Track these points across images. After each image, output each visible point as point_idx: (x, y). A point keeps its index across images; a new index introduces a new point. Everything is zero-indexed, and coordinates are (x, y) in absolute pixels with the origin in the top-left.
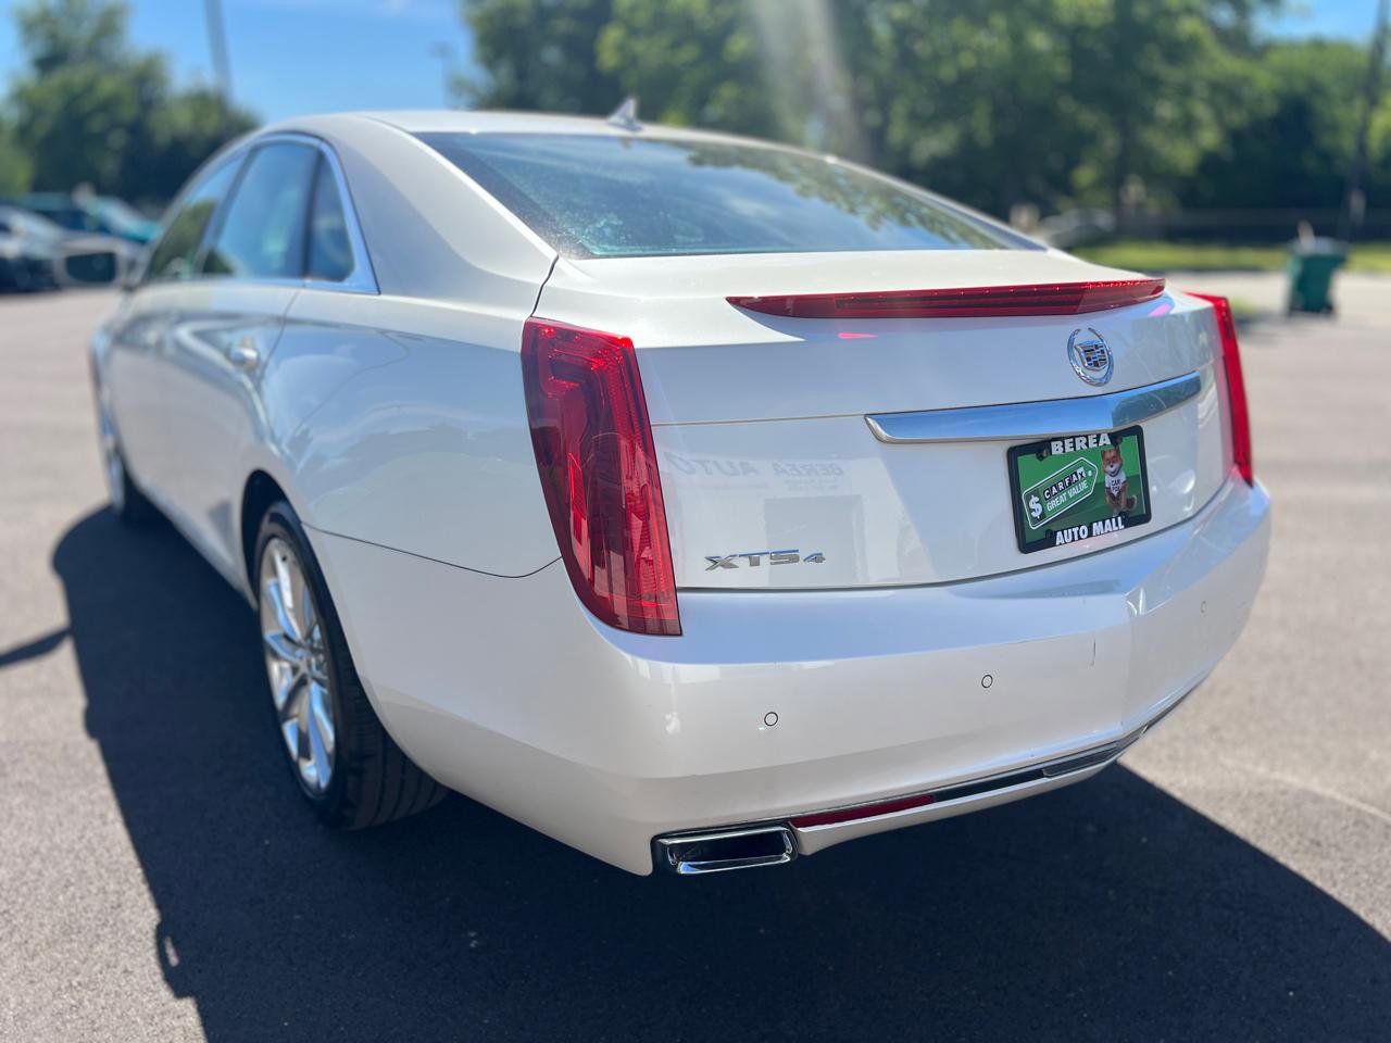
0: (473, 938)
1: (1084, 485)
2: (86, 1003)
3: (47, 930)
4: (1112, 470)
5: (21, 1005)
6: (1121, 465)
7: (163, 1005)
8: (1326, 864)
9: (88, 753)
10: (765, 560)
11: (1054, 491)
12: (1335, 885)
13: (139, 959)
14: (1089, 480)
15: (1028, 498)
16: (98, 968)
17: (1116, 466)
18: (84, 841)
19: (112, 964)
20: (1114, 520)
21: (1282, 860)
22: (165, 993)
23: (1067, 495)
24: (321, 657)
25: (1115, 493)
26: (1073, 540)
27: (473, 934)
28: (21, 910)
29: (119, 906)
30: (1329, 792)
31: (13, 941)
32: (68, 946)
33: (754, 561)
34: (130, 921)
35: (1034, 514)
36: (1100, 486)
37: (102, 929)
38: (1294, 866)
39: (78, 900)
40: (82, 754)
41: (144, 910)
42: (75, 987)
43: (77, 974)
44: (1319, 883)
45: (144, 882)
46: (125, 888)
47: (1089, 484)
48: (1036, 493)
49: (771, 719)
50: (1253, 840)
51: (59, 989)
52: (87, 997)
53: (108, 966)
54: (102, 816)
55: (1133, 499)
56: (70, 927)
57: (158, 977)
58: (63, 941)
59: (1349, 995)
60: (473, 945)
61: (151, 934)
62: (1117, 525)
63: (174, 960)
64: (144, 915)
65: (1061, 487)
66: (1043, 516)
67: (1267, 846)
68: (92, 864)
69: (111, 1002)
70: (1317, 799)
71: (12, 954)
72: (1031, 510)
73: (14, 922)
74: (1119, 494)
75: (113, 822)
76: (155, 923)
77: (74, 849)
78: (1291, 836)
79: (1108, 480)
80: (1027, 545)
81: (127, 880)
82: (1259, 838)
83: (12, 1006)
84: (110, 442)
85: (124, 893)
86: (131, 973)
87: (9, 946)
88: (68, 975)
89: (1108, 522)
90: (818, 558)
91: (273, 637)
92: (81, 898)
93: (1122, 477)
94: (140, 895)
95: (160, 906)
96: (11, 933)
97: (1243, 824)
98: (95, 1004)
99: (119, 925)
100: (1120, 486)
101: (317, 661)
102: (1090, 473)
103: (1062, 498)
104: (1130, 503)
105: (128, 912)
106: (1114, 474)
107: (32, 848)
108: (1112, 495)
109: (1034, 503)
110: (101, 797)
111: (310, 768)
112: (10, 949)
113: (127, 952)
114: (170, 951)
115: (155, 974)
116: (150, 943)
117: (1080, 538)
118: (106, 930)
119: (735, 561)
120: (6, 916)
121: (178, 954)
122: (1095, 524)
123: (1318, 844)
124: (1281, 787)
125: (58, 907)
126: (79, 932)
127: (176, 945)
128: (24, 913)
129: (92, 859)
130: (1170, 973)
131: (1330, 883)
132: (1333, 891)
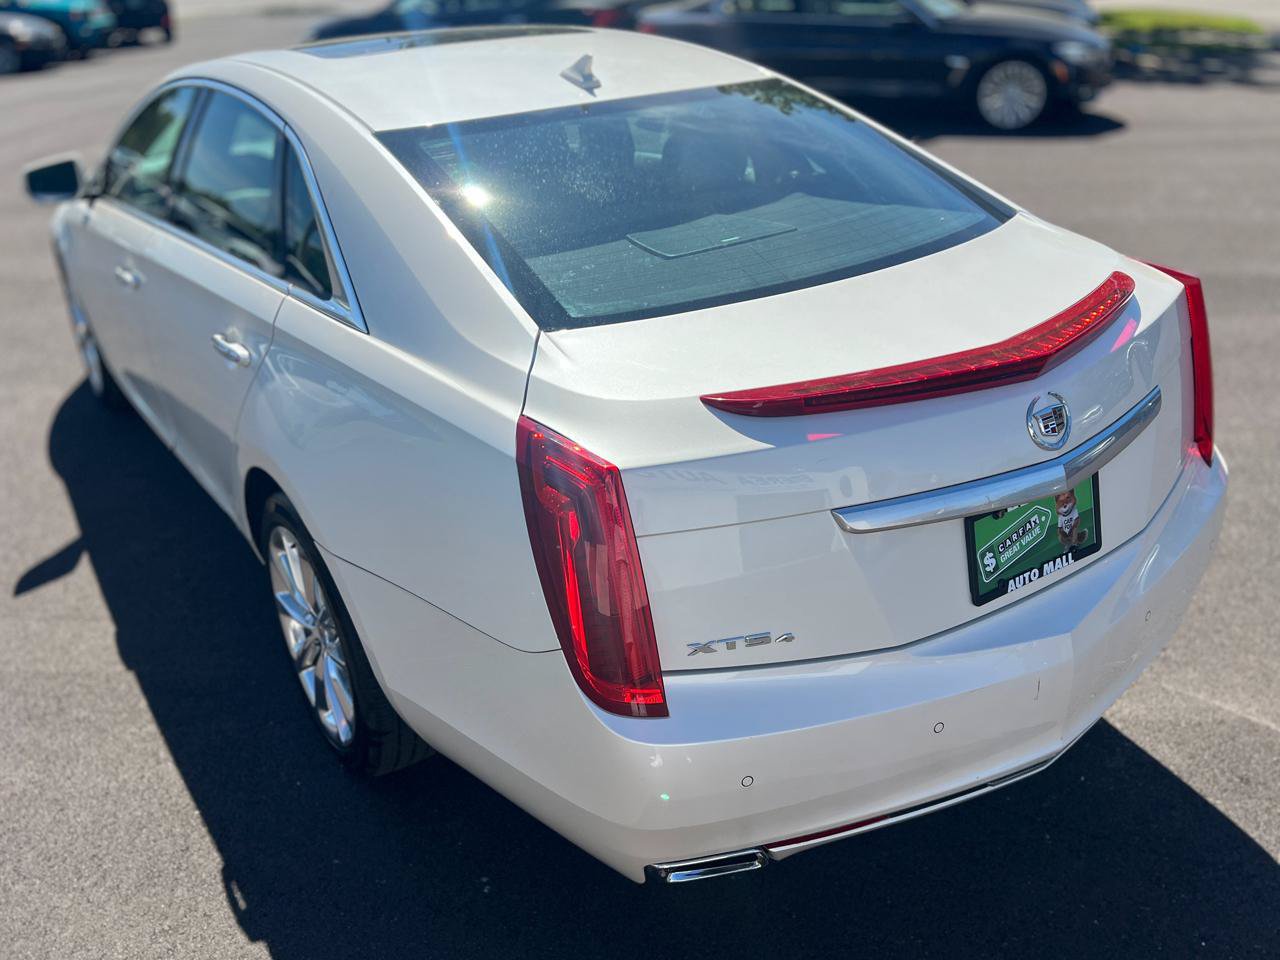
0: (485, 884)
1: (1037, 530)
2: (179, 947)
3: (133, 875)
4: (1065, 510)
5: (126, 949)
6: (1074, 504)
7: (242, 948)
8: (1250, 804)
9: (128, 681)
10: (740, 644)
11: (1008, 542)
12: (1257, 828)
13: (214, 904)
14: (1042, 525)
15: (983, 555)
16: (181, 912)
17: (1069, 505)
18: (145, 780)
19: (192, 908)
20: (1064, 557)
21: (1211, 800)
22: (241, 937)
23: (1021, 545)
24: (334, 631)
25: (1067, 531)
26: (1024, 584)
27: (485, 880)
28: (108, 854)
29: (188, 848)
30: (1265, 722)
31: (107, 885)
32: (153, 891)
33: (731, 645)
34: (200, 865)
35: (988, 569)
36: (1053, 528)
37: (178, 873)
38: (1221, 806)
39: (152, 843)
40: (123, 687)
41: (209, 853)
42: (167, 931)
43: (167, 918)
44: (1241, 825)
45: (204, 826)
46: (189, 831)
47: (1042, 529)
48: (990, 549)
49: (748, 781)
50: (1185, 778)
51: (155, 934)
52: (178, 942)
53: (191, 911)
54: (155, 754)
55: (1084, 533)
56: (152, 871)
57: (233, 921)
58: (149, 885)
59: (1256, 946)
60: (486, 891)
61: (219, 878)
62: (1067, 561)
63: (242, 904)
64: (209, 860)
65: (1015, 537)
66: (996, 568)
67: (1197, 784)
68: (157, 805)
69: (199, 945)
70: (1253, 728)
71: (109, 900)
72: (985, 566)
73: (105, 867)
74: (1071, 532)
75: (166, 760)
76: (220, 867)
77: (138, 790)
78: (1223, 772)
79: (1061, 521)
80: (979, 598)
81: (189, 823)
82: (1191, 775)
83: (120, 951)
84: (82, 328)
85: (189, 835)
86: (210, 916)
87: (105, 891)
88: (159, 920)
89: (1058, 560)
90: (789, 639)
91: (283, 597)
92: (155, 841)
93: (1075, 515)
94: (203, 837)
95: (221, 849)
96: (104, 878)
97: (1178, 760)
98: (186, 948)
99: (191, 868)
100: (1072, 523)
101: (330, 634)
102: (1043, 519)
103: (1016, 549)
104: (1081, 536)
105: (195, 857)
106: (1065, 514)
107: (103, 789)
108: (1064, 534)
109: (990, 560)
110: (149, 734)
111: (329, 716)
112: (106, 894)
113: (203, 896)
114: (238, 895)
115: (229, 918)
116: (220, 887)
117: (1030, 581)
118: (182, 874)
119: (713, 646)
120: (96, 860)
121: (246, 898)
122: (1046, 565)
123: (1248, 782)
124: (1219, 717)
125: (137, 851)
126: (160, 876)
127: (241, 889)
128: (110, 857)
129: (155, 800)
130: (1096, 922)
131: (1254, 826)
132: (1254, 834)
